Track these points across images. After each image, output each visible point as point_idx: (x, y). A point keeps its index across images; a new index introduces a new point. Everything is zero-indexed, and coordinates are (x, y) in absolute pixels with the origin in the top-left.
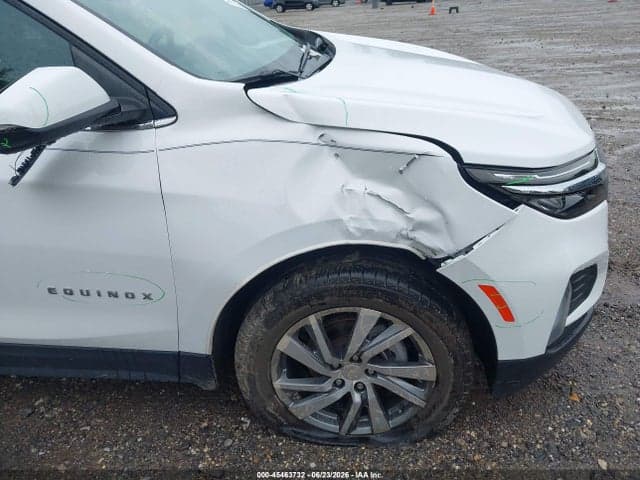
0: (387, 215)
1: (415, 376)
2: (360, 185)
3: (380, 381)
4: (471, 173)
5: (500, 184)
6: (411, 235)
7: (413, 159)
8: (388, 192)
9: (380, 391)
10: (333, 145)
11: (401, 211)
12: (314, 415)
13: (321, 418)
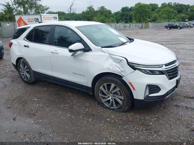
0: (117, 69)
1: (120, 98)
2: (114, 64)
3: (115, 98)
4: (129, 64)
5: (134, 66)
6: (121, 73)
7: (121, 60)
8: (118, 65)
9: (115, 100)
10: (111, 57)
11: (119, 68)
12: (105, 102)
13: (105, 103)
